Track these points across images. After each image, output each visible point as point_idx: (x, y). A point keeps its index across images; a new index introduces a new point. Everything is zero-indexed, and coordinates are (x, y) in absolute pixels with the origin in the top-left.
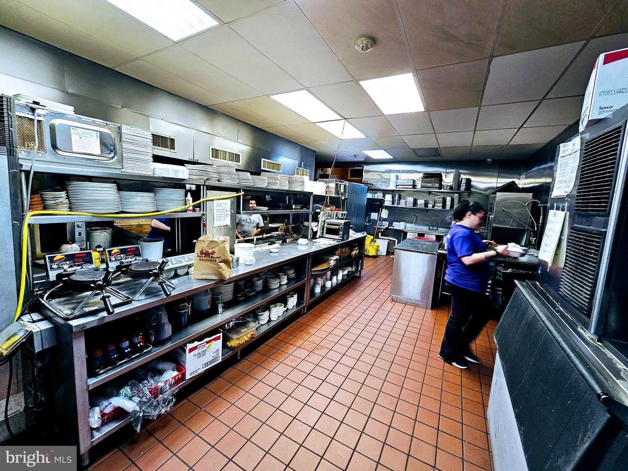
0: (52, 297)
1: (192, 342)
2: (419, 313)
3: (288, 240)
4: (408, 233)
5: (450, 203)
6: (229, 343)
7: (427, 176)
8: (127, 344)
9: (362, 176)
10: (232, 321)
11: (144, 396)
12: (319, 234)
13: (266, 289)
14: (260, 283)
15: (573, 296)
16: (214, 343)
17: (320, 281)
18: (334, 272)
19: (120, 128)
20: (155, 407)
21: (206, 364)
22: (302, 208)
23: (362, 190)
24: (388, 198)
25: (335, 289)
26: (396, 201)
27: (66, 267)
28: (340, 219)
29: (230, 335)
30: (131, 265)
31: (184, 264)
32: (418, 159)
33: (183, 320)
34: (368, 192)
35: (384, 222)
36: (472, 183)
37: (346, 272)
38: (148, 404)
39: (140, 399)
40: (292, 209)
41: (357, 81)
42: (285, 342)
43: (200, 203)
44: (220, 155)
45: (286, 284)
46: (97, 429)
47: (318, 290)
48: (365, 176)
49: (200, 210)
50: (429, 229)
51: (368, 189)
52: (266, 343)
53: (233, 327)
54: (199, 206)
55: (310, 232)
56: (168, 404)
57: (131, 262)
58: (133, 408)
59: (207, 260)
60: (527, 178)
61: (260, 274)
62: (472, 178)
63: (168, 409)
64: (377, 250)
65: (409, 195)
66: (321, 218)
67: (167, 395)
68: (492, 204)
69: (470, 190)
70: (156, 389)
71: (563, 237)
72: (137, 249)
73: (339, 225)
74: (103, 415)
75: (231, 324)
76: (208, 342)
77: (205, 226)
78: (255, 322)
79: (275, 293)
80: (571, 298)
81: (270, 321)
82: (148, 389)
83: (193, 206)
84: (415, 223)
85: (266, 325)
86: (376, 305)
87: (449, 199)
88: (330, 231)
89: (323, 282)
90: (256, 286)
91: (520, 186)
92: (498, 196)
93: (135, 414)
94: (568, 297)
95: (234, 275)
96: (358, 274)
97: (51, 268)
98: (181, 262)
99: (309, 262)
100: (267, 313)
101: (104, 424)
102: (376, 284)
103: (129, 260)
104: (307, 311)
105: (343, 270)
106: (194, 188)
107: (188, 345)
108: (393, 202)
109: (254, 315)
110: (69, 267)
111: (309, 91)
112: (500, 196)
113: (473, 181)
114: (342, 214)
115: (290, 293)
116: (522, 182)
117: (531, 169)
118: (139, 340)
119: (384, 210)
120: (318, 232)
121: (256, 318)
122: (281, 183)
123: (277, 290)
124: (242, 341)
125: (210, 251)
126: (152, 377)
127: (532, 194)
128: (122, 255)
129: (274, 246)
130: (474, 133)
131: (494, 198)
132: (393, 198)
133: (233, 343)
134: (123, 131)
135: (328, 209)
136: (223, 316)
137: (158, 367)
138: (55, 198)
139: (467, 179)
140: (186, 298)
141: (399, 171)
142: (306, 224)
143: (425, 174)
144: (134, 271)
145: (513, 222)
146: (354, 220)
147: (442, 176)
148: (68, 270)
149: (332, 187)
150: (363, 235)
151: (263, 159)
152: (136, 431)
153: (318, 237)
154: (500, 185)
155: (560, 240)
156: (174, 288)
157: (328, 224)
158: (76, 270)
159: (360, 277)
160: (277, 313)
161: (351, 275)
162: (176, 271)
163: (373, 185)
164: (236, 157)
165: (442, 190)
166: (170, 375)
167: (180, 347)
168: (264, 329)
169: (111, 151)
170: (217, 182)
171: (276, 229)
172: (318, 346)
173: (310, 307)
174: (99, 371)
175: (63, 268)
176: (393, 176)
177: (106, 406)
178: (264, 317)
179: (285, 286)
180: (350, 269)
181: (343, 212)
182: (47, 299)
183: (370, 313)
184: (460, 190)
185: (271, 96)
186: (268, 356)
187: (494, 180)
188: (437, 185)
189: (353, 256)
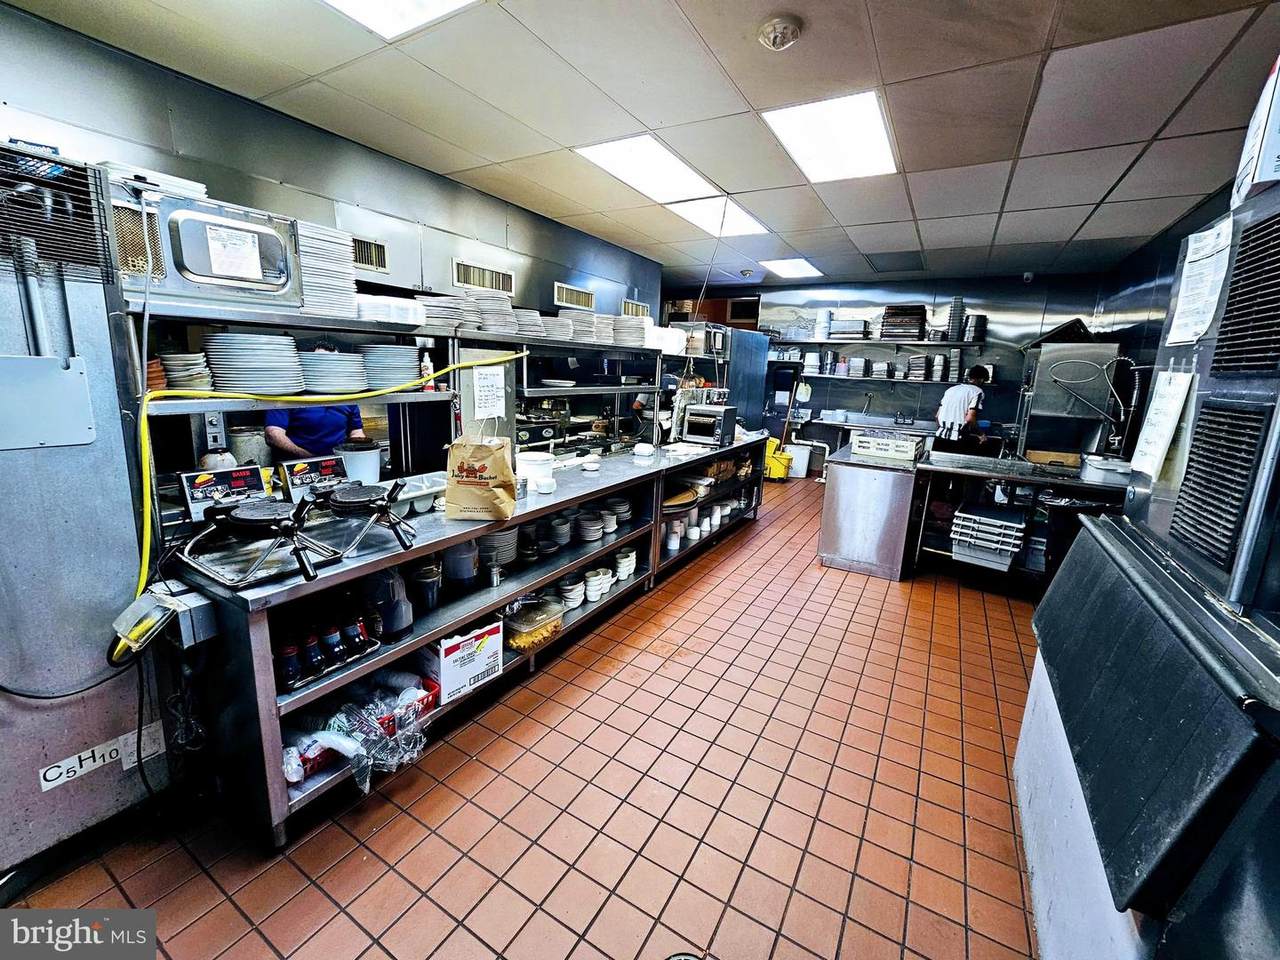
0: (197, 551)
1: (449, 636)
2: (877, 587)
3: (613, 448)
4: (852, 432)
5: (940, 368)
6: (514, 641)
7: (895, 312)
8: (337, 637)
9: (755, 315)
10: (517, 600)
11: (371, 731)
12: (673, 435)
13: (578, 542)
14: (565, 530)
15: (1199, 534)
16: (488, 640)
17: (678, 527)
18: (705, 510)
19: (293, 225)
20: (393, 751)
21: (476, 678)
22: (639, 383)
23: (759, 344)
24: (812, 359)
25: (709, 544)
26: (829, 367)
27: (217, 496)
28: (716, 404)
29: (516, 626)
30: (333, 492)
31: (425, 491)
32: (876, 277)
33: (430, 597)
34: (769, 349)
35: (801, 411)
36: (990, 327)
37: (727, 511)
38: (380, 745)
39: (364, 736)
40: (620, 384)
41: (758, 112)
42: (616, 641)
43: (448, 373)
44: (474, 276)
45: (615, 532)
46: (296, 786)
47: (674, 544)
48: (765, 316)
49: (448, 386)
50: (896, 423)
51: (770, 343)
52: (581, 643)
53: (519, 611)
54: (445, 379)
55: (656, 430)
56: (414, 747)
57: (331, 486)
58: (356, 751)
59: (471, 483)
60: (1107, 311)
61: (565, 513)
62: (991, 316)
63: (415, 755)
64: (788, 468)
65: (855, 354)
66: (678, 401)
67: (412, 729)
68: (1030, 368)
69: (984, 340)
70: (392, 719)
71: (1184, 425)
72: (339, 462)
73: (714, 417)
74: (305, 761)
75: (516, 606)
76: (478, 638)
77: (458, 417)
78: (560, 602)
79: (595, 548)
80: (1195, 540)
81: (585, 602)
82: (378, 719)
83: (435, 379)
84: (867, 412)
85: (580, 609)
86: (791, 573)
87: (938, 360)
88: (697, 429)
89: (683, 529)
90: (557, 536)
91: (1092, 330)
92: (1047, 353)
93: (359, 762)
94: (1187, 538)
95: (518, 512)
96: (750, 515)
97: (193, 498)
98: (420, 488)
99: (658, 490)
100: (580, 588)
101: (308, 777)
102: (787, 533)
103: (326, 483)
104: (656, 585)
105: (723, 506)
106: (430, 343)
107: (443, 641)
108: (821, 369)
109: (556, 590)
110: (225, 496)
111: (657, 138)
112: (1050, 352)
113: (992, 322)
114: (720, 394)
115: (623, 550)
116: (1098, 321)
117: (1117, 293)
118: (357, 630)
119: (802, 385)
120: (673, 430)
121: (560, 596)
122: (599, 332)
123: (599, 543)
124: (537, 637)
125: (477, 466)
126: (381, 699)
127: (1117, 345)
128: (313, 475)
129: (588, 458)
130: (1000, 217)
131: (1036, 356)
132: (822, 360)
133: (520, 642)
134: (300, 232)
135: (692, 383)
136: (502, 591)
137: (390, 681)
138: (187, 366)
139: (978, 316)
140: (434, 556)
141: (834, 304)
142: (648, 414)
143: (890, 308)
144: (341, 502)
145: (1074, 405)
146: (741, 407)
147: (925, 311)
148: (223, 501)
149: (699, 340)
150: (763, 437)
151: (557, 284)
152: (362, 791)
153: (672, 441)
154: (1047, 329)
155: (1178, 430)
156: (414, 536)
157: (691, 414)
158: (237, 501)
159: (754, 521)
160: (599, 587)
161: (738, 515)
162: (412, 504)
163: (779, 333)
164: (504, 281)
165: (926, 342)
166: (413, 695)
167: (428, 646)
168: (577, 616)
169: (282, 272)
170: (476, 330)
171: (587, 427)
172: (679, 649)
173: (661, 577)
174: (294, 684)
175: (212, 497)
176: (821, 315)
177: (309, 746)
178: (576, 595)
179: (614, 536)
180: (735, 504)
181: (721, 390)
182: (190, 553)
183: (778, 589)
184: (962, 340)
185: (577, 151)
186: (585, 666)
187: (1038, 318)
188: (915, 331)
189: (742, 478)
